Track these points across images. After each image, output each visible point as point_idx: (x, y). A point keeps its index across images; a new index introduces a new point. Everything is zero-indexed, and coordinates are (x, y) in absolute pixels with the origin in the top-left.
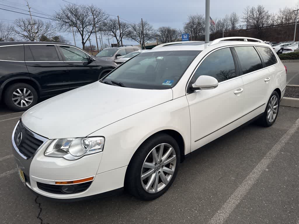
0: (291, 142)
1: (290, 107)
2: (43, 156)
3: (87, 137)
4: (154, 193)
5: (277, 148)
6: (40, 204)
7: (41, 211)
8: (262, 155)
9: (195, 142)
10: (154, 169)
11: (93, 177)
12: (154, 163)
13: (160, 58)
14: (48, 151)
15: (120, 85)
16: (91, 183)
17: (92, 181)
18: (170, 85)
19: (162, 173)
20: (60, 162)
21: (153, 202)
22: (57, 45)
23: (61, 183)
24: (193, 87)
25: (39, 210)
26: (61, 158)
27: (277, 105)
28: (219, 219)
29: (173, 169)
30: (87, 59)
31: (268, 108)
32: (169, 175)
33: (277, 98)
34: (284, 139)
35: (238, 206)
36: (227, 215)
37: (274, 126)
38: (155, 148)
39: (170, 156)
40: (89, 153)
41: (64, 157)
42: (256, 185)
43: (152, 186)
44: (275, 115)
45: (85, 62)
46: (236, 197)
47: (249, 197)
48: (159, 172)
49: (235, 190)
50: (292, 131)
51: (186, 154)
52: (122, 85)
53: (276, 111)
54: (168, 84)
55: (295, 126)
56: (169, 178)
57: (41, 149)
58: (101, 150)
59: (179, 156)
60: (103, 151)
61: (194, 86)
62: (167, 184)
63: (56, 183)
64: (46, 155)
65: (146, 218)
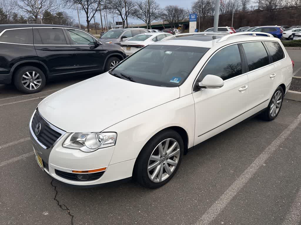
0: (290, 138)
1: (294, 100)
2: (61, 146)
3: (101, 132)
4: (159, 182)
5: (276, 143)
6: (55, 187)
7: (57, 193)
8: (260, 150)
9: (198, 136)
10: (159, 162)
11: (106, 168)
12: (160, 156)
13: (168, 52)
14: (65, 143)
16: (103, 172)
17: (105, 171)
18: (178, 82)
19: (167, 165)
20: (77, 154)
21: (157, 191)
22: (64, 28)
23: (77, 171)
24: (200, 85)
25: (55, 192)
26: (78, 150)
27: (281, 100)
28: (217, 209)
29: (177, 161)
30: (94, 42)
31: (271, 102)
32: (172, 166)
33: (281, 94)
34: (285, 134)
35: (234, 198)
36: (224, 206)
37: (275, 120)
38: (161, 143)
39: (174, 150)
40: (102, 146)
41: (81, 149)
42: (252, 179)
43: (157, 176)
44: (278, 109)
45: (91, 46)
46: (233, 189)
47: (244, 190)
48: (164, 164)
49: (233, 183)
50: (293, 126)
51: (189, 147)
52: (131, 79)
53: (279, 106)
54: (176, 81)
55: (297, 121)
56: (172, 169)
57: (60, 141)
58: (114, 145)
59: (183, 150)
60: (115, 145)
61: (200, 84)
62: (170, 174)
63: (73, 171)
64: (64, 146)
65: (151, 205)
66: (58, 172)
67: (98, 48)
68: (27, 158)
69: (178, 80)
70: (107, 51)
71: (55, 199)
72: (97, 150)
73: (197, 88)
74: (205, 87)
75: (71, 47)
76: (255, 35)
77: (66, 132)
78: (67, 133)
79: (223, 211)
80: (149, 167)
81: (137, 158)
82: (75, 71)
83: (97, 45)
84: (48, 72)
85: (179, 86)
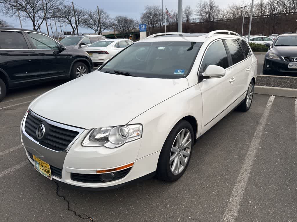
0: (269, 123)
1: (257, 94)
2: (80, 146)
3: (126, 125)
4: (177, 174)
5: (260, 130)
6: (64, 197)
7: (69, 204)
8: (251, 136)
9: (204, 126)
10: (177, 153)
11: (134, 163)
12: (177, 147)
13: (161, 48)
14: (84, 142)
15: (127, 74)
16: (130, 169)
17: (132, 167)
18: (183, 74)
19: (182, 156)
20: (102, 151)
21: (176, 183)
22: (24, 31)
23: (102, 171)
24: (204, 76)
25: (66, 202)
26: (103, 147)
27: (252, 92)
28: (239, 191)
29: (189, 152)
30: (58, 47)
31: (247, 94)
32: (186, 158)
33: (252, 86)
34: (263, 121)
35: (250, 179)
36: (244, 187)
38: (179, 133)
39: (188, 141)
40: (128, 140)
41: (106, 145)
42: (256, 161)
43: (175, 169)
44: (251, 101)
45: (55, 51)
46: (245, 172)
47: (255, 171)
48: (180, 155)
49: (241, 166)
50: (266, 114)
51: (197, 138)
52: (130, 75)
53: (251, 98)
54: (180, 73)
55: (267, 110)
56: (186, 160)
58: (140, 137)
59: (193, 139)
60: (141, 137)
61: (204, 74)
62: (185, 165)
63: (97, 172)
64: (83, 145)
66: (75, 176)
67: (62, 53)
68: (14, 172)
69: (182, 72)
70: (71, 57)
71: (68, 210)
72: (124, 144)
73: (201, 79)
74: (208, 77)
75: (33, 52)
76: (230, 34)
77: (84, 129)
78: (86, 129)
79: (246, 192)
80: (171, 159)
81: (162, 150)
82: (39, 78)
83: (61, 49)
84: (9, 79)
85: (185, 77)
